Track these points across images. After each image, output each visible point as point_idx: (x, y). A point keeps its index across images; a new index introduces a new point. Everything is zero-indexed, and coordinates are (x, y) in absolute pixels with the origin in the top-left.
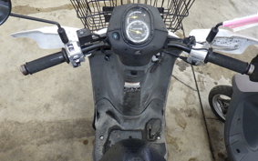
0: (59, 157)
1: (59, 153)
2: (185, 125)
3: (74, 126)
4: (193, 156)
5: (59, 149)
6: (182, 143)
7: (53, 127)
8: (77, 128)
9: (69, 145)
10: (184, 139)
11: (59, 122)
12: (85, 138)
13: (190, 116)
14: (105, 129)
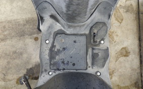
0: (15, 52)
1: (14, 49)
2: (122, 20)
3: (24, 25)
4: (124, 46)
5: (13, 46)
6: (117, 36)
7: (4, 27)
8: (27, 26)
9: (21, 42)
10: (119, 32)
11: (10, 22)
12: (35, 36)
13: (127, 11)
14: (50, 33)
